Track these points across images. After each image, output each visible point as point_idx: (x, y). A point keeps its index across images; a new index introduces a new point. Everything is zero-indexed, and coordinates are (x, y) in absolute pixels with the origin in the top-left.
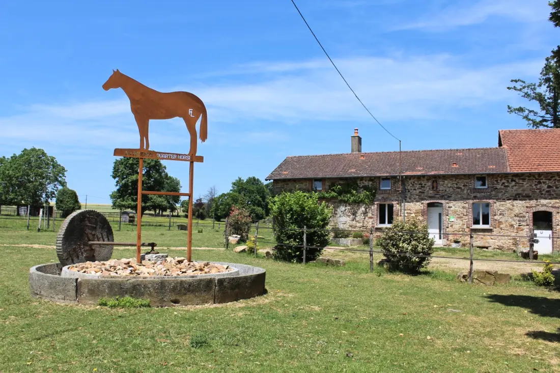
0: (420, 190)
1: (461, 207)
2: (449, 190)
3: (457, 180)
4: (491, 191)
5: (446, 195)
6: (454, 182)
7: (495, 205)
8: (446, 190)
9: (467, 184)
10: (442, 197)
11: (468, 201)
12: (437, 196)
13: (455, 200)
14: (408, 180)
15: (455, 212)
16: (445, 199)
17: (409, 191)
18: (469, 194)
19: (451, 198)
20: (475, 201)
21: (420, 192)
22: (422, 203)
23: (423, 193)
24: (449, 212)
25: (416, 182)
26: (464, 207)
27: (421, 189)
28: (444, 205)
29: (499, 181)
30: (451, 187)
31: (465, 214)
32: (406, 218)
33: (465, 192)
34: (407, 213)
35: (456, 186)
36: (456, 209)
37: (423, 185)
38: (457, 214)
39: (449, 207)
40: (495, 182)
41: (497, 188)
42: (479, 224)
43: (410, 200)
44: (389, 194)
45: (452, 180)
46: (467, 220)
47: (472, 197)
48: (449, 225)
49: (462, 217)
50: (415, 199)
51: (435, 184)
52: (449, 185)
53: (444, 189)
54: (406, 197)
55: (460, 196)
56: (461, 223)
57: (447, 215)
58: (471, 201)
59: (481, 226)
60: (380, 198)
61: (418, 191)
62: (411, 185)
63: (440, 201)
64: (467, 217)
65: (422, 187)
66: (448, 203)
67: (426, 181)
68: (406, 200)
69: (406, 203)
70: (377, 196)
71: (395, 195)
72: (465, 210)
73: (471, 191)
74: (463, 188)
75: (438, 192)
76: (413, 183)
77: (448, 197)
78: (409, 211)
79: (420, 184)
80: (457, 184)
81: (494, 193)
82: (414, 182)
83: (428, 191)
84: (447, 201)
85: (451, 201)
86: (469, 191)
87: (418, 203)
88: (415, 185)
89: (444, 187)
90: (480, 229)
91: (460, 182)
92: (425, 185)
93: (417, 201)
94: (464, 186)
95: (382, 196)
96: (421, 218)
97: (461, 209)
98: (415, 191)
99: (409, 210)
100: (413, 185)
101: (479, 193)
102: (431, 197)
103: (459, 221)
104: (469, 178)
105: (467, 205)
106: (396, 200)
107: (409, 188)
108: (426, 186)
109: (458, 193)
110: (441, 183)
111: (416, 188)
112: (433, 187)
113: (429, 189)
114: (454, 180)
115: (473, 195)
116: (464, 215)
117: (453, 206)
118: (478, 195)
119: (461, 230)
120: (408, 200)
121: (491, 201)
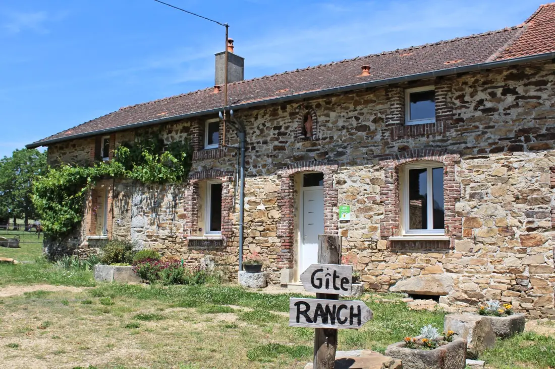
0: (276, 143)
1: (368, 181)
2: (340, 137)
3: (358, 108)
4: (447, 128)
5: (332, 150)
6: (351, 114)
7: (457, 168)
8: (331, 138)
9: (383, 116)
10: (324, 159)
11: (383, 163)
12: (312, 154)
13: (353, 163)
14: (253, 120)
15: (354, 194)
16: (330, 162)
17: (253, 148)
18: (386, 143)
19: (344, 158)
20: (403, 161)
21: (276, 148)
22: (280, 177)
23: (283, 148)
24: (340, 196)
25: (268, 124)
26: (373, 181)
27: (277, 139)
28: (326, 177)
29: (467, 98)
30: (343, 127)
31: (378, 199)
32: (246, 214)
33: (378, 137)
34: (249, 202)
35: (354, 123)
36: (357, 185)
37: (283, 130)
38: (358, 201)
39: (339, 183)
40: (457, 102)
41: (462, 120)
42: (425, 226)
43: (254, 171)
44: (215, 157)
45: (346, 108)
46: (382, 217)
47: (396, 149)
48: (340, 231)
49: (370, 209)
50: (264, 166)
51: (308, 125)
52: (341, 123)
53: (328, 134)
54: (248, 163)
55: (364, 150)
56: (369, 224)
57: (335, 205)
58: (392, 164)
59: (431, 233)
60: (200, 169)
61: (271, 147)
62: (258, 132)
63: (318, 169)
64: (382, 209)
65: (279, 134)
66: (336, 172)
67: (288, 119)
68: (246, 169)
69: (247, 179)
70: (194, 166)
71: (227, 159)
72: (378, 189)
73: (392, 133)
74: (373, 127)
75: (315, 145)
76: (261, 127)
77: (336, 157)
78: (253, 198)
79: (275, 128)
80: (357, 119)
81: (453, 133)
82: (264, 125)
83: (293, 143)
84: (334, 167)
85: (343, 165)
86: (387, 134)
87: (271, 177)
88: (266, 132)
89: (329, 129)
90: (415, 242)
91: (365, 110)
92: (287, 128)
93: (269, 173)
94: (375, 121)
95: (203, 163)
96: (276, 214)
97: (367, 187)
98: (265, 145)
99: (253, 194)
100: (262, 131)
101: (413, 136)
102: (299, 160)
103: (362, 219)
104: (388, 99)
105: (381, 175)
106: (228, 172)
107: (254, 139)
108: (288, 131)
109: (361, 143)
110: (322, 119)
111: (268, 139)
112: (304, 132)
113: (296, 137)
114: (352, 106)
115: (397, 145)
116: (374, 203)
117: (348, 180)
118: (411, 143)
119: (367, 244)
120: (252, 170)
121: (444, 159)
